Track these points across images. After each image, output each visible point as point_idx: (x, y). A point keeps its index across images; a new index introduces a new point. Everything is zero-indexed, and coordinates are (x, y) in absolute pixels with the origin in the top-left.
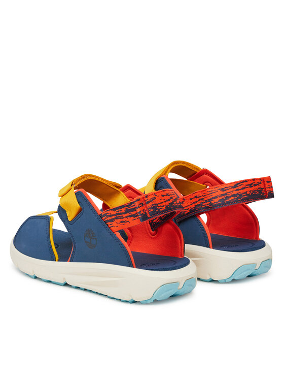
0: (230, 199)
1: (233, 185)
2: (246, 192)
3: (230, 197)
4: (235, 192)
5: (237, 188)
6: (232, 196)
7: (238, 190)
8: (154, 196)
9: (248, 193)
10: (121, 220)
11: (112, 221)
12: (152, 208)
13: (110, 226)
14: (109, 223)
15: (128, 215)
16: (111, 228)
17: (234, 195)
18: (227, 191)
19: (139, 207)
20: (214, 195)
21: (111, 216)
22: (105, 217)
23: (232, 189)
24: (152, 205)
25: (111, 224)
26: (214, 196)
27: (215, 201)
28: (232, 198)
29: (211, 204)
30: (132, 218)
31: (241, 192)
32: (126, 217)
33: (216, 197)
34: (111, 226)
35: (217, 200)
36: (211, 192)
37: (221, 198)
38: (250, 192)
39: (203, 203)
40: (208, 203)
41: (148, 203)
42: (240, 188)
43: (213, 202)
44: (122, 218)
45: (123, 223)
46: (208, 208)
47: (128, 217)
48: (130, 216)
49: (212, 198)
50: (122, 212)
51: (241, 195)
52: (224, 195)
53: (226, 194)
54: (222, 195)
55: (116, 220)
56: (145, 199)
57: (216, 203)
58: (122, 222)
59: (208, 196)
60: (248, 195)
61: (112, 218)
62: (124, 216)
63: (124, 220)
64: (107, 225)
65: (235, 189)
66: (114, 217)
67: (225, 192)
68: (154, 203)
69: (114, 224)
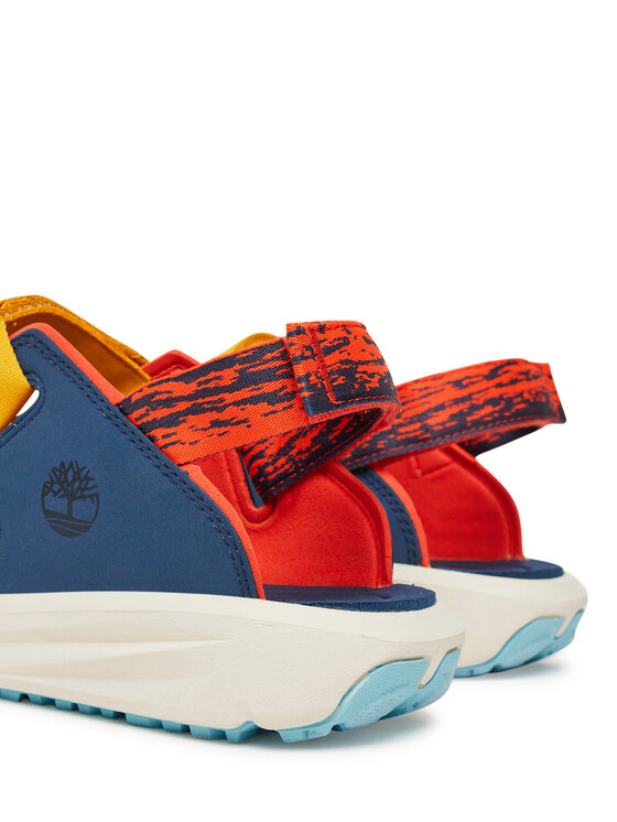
0: (483, 412)
1: (485, 371)
2: (520, 395)
3: (480, 407)
4: (495, 393)
5: (497, 380)
6: (487, 403)
7: (500, 385)
8: (344, 334)
9: (526, 396)
10: (214, 416)
11: (172, 421)
12: (341, 372)
13: (162, 442)
14: (158, 433)
15: (245, 393)
16: (170, 450)
17: (493, 402)
18: (473, 389)
19: (304, 358)
20: (435, 401)
21: (169, 402)
22: (142, 411)
23: (485, 384)
24: (342, 362)
25: (164, 437)
26: (433, 404)
27: (439, 420)
28: (488, 409)
29: (426, 428)
30: (265, 407)
31: (511, 391)
32: (237, 404)
33: (441, 407)
34: (168, 441)
35: (443, 416)
36: (425, 393)
37: (455, 410)
38: (530, 393)
39: (401, 425)
40: (418, 425)
41: (329, 351)
42: (505, 379)
43: (431, 422)
44: (220, 410)
45: (223, 429)
46: (415, 440)
47: (245, 402)
48: (253, 400)
49: (430, 410)
50: (222, 383)
51: (509, 401)
52: (463, 400)
53: (470, 397)
54: (457, 401)
55: (192, 419)
56: (320, 336)
57: (443, 423)
58: (215, 424)
59: (416, 403)
60: (527, 401)
61: (173, 410)
62: (229, 397)
63: (224, 416)
64: (153, 439)
65: (493, 382)
66: (182, 406)
67: (465, 392)
68: (344, 356)
69: (182, 432)
